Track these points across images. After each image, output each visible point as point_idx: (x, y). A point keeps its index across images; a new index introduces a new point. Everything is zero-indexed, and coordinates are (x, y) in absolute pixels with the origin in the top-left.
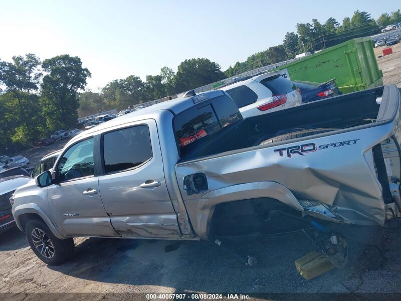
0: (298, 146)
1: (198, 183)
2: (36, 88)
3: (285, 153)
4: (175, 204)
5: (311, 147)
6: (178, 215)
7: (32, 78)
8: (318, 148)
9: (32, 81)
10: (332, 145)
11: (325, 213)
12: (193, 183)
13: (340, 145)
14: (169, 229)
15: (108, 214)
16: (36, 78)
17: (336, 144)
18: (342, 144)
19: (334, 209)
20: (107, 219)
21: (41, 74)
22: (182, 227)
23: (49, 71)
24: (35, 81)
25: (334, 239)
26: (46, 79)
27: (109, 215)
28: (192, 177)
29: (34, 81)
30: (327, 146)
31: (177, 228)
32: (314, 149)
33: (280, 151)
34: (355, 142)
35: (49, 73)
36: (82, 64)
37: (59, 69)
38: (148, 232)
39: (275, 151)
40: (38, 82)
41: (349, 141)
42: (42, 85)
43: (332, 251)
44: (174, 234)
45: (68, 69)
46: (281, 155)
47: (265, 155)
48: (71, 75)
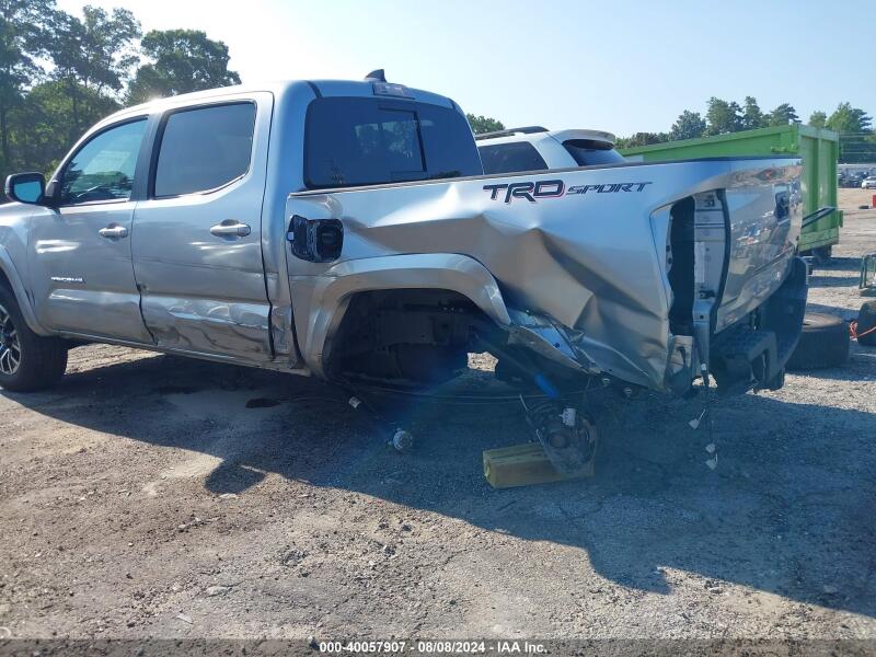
0: (531, 184)
1: (325, 242)
2: (117, 86)
3: (502, 194)
4: (271, 282)
5: (554, 189)
6: (274, 307)
7: (115, 64)
8: (566, 191)
9: (113, 68)
10: (596, 187)
11: (557, 345)
12: (315, 239)
13: (610, 190)
14: (250, 336)
15: (139, 287)
16: (123, 64)
17: (603, 186)
18: (615, 188)
19: (576, 338)
20: (135, 299)
21: (134, 60)
22: (276, 339)
23: (155, 57)
24: (120, 71)
25: (569, 416)
26: (144, 72)
27: (140, 289)
28: (315, 226)
29: (116, 70)
30: (584, 190)
31: (265, 336)
32: (559, 192)
33: (495, 189)
34: (642, 186)
35: (154, 62)
36: (229, 62)
37: (177, 59)
38: (209, 339)
39: (486, 188)
40: (126, 75)
41: (630, 185)
42: (131, 84)
43: (560, 440)
44: (258, 350)
45: (196, 63)
46: (493, 197)
47: (463, 194)
48: (199, 77)
